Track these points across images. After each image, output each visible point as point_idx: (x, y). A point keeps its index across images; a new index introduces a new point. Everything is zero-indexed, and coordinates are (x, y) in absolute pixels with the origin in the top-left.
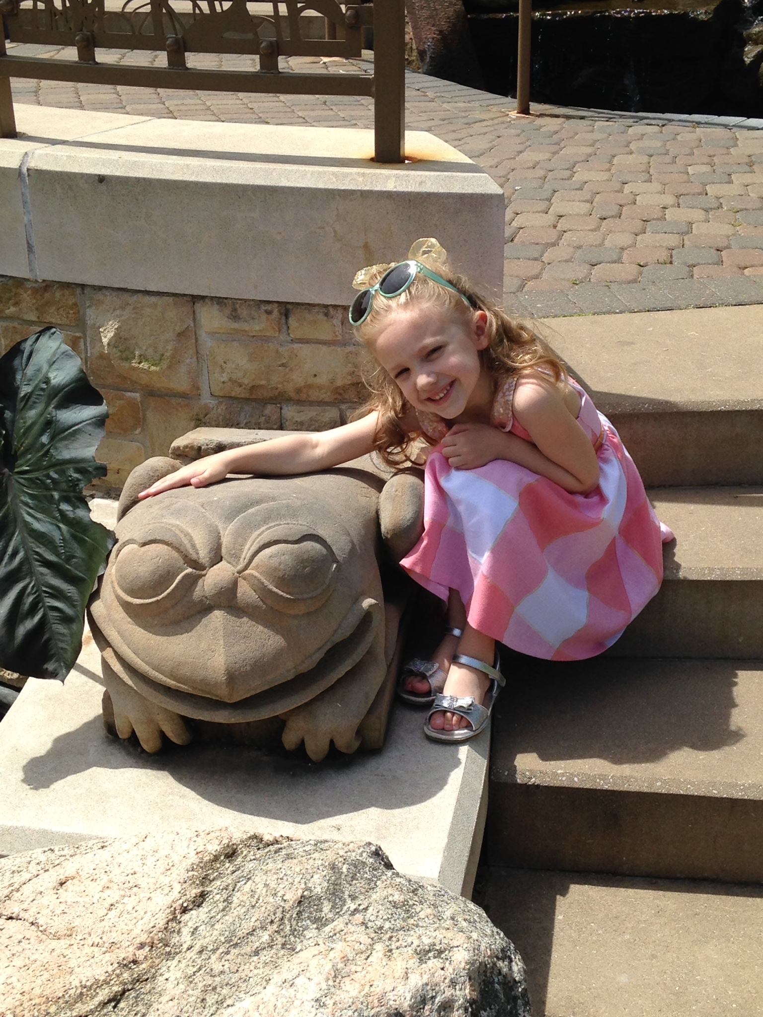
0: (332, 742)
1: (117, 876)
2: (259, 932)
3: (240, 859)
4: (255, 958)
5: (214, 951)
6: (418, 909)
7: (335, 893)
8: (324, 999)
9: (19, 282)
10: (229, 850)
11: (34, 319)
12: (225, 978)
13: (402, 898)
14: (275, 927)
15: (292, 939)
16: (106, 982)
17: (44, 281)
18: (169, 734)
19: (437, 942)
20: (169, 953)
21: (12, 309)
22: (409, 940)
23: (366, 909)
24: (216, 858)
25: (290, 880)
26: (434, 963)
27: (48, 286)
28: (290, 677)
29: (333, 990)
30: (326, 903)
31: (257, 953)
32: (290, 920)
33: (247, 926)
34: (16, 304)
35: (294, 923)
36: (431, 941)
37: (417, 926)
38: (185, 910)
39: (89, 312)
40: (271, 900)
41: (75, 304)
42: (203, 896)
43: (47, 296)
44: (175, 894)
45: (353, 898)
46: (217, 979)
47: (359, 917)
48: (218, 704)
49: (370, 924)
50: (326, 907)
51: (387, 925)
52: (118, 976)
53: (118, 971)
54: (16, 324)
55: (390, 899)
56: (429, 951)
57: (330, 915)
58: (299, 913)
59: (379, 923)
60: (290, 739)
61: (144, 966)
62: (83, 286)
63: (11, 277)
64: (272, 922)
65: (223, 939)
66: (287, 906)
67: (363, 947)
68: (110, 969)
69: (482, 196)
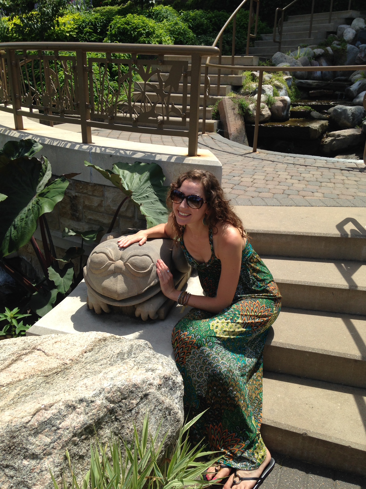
0: (149, 316)
1: (71, 342)
2: (104, 360)
3: (107, 341)
4: (100, 366)
5: (89, 363)
6: (152, 359)
7: (130, 353)
8: (113, 378)
9: (88, 183)
10: (104, 339)
11: (91, 194)
12: (90, 371)
13: (148, 356)
14: (109, 359)
15: (113, 362)
16: (57, 368)
17: (94, 184)
18: (103, 309)
19: (153, 367)
20: (77, 363)
21: (86, 191)
22: (145, 366)
23: (137, 357)
24: (100, 340)
25: (118, 347)
26: (150, 373)
27: (95, 185)
28: (136, 294)
29: (117, 376)
30: (126, 354)
31: (101, 365)
32: (114, 358)
33: (100, 358)
34: (87, 190)
35: (115, 359)
36: (151, 367)
37: (150, 363)
38: (86, 352)
39: (106, 193)
40: (110, 352)
41: (102, 191)
42: (92, 349)
43: (95, 188)
44: (84, 348)
45: (135, 354)
46: (87, 370)
47: (134, 359)
48: (115, 301)
49: (136, 361)
50: (126, 356)
51: (141, 362)
52: (60, 367)
53: (61, 366)
54: (86, 195)
55: (145, 355)
56: (150, 369)
57: (126, 358)
58: (117, 357)
59: (139, 361)
60: (137, 313)
61: (69, 365)
62: (105, 186)
63: (86, 182)
64: (108, 358)
65: (93, 360)
66: (114, 354)
67: (131, 366)
68: (59, 365)
69: (216, 166)
